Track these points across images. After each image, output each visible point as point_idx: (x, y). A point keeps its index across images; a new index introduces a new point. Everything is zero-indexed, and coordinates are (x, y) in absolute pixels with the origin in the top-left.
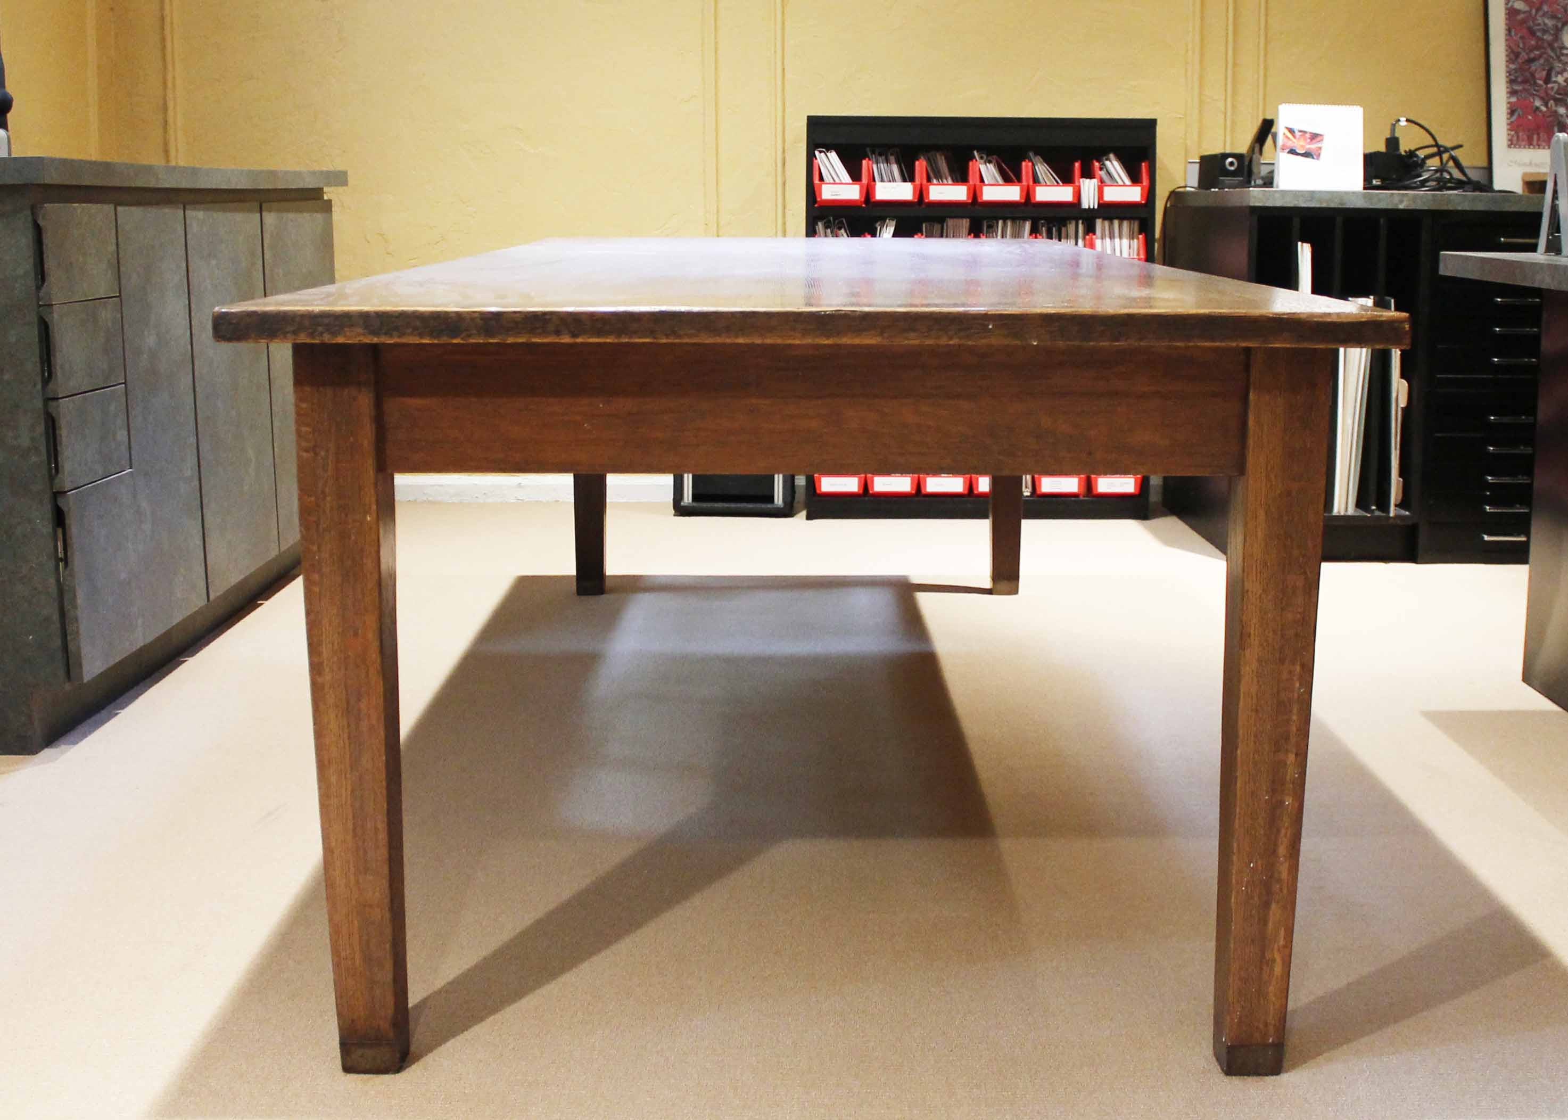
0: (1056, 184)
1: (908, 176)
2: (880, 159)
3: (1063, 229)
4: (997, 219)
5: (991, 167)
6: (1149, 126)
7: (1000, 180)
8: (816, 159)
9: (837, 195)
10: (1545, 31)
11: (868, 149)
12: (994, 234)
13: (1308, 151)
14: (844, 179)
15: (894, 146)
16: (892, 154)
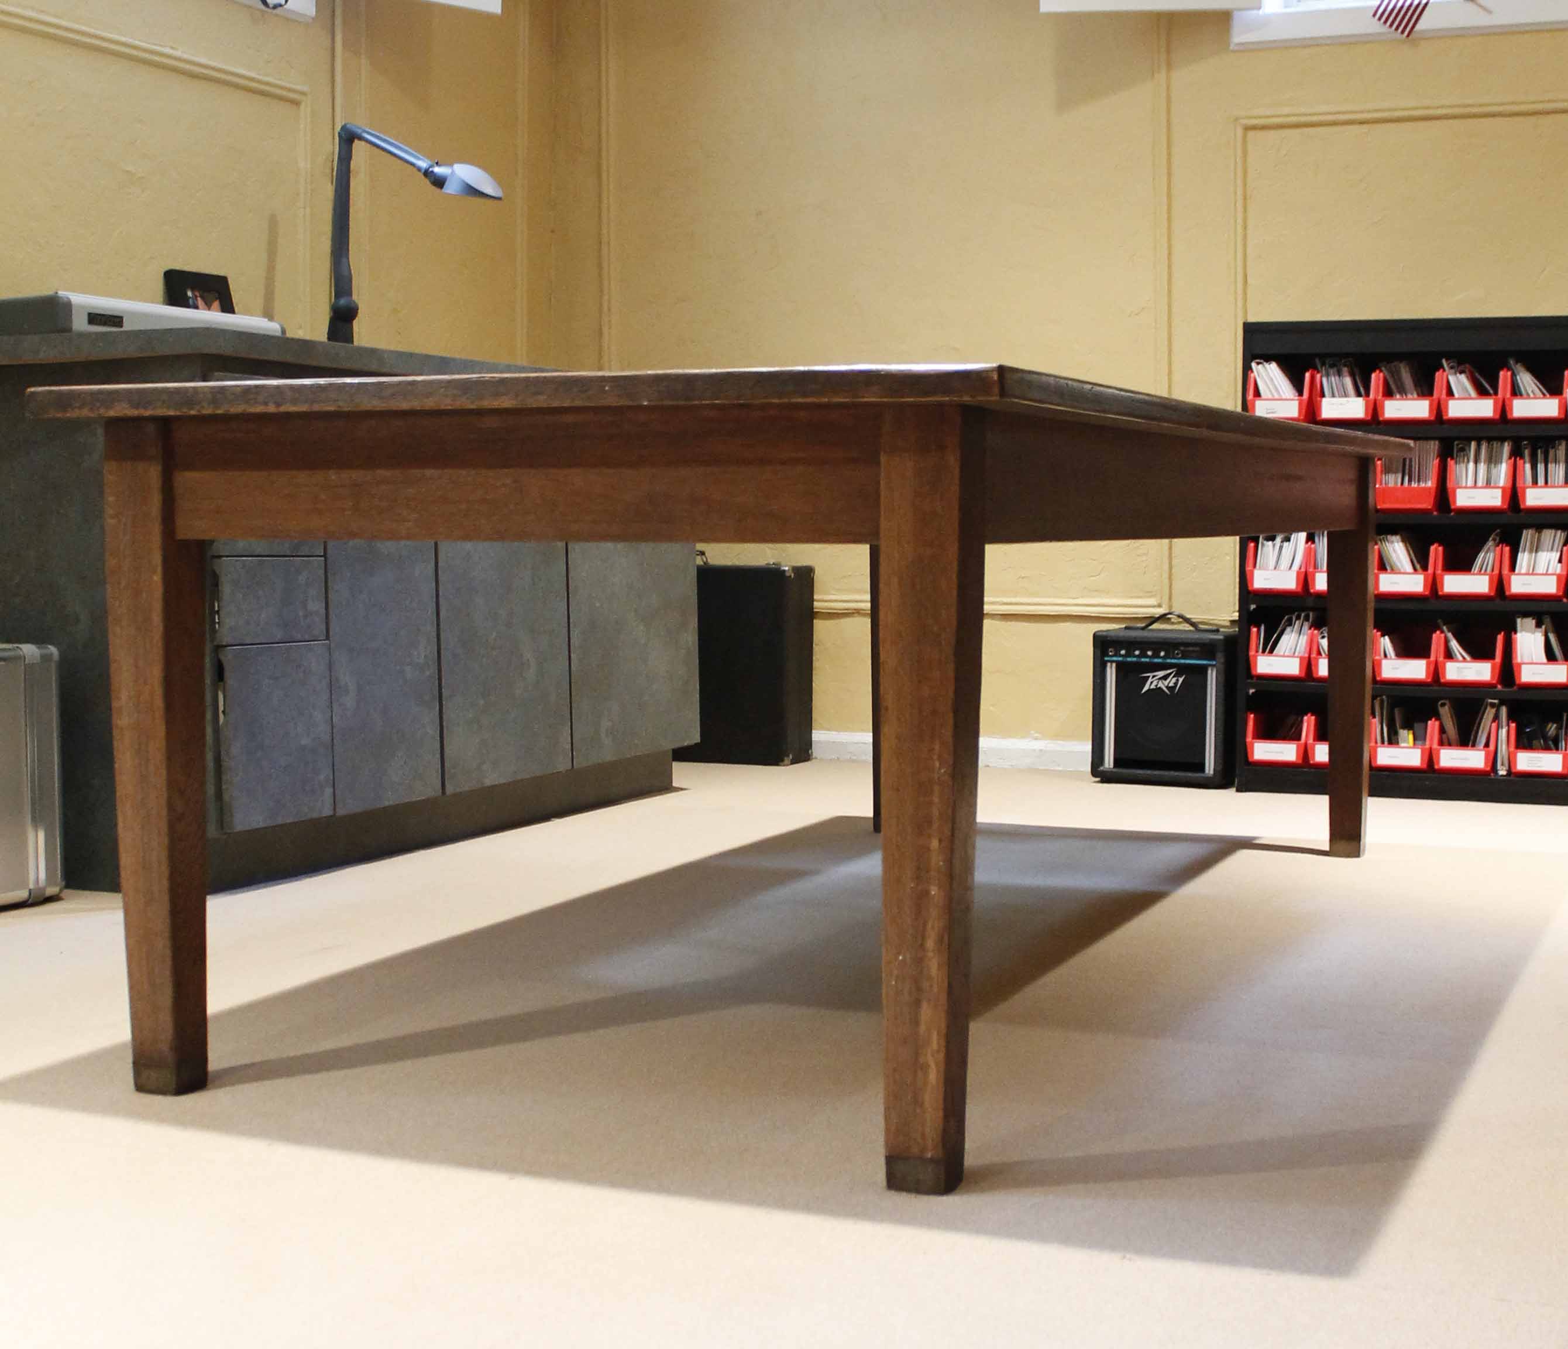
0: (1542, 396)
1: (1362, 388)
2: (1331, 371)
3: (1551, 452)
4: (1469, 440)
5: (1463, 378)
7: (1473, 393)
8: (1252, 372)
9: (1273, 413)
11: (1317, 361)
12: (1466, 458)
14: (1284, 393)
15: (1347, 355)
16: (1345, 366)
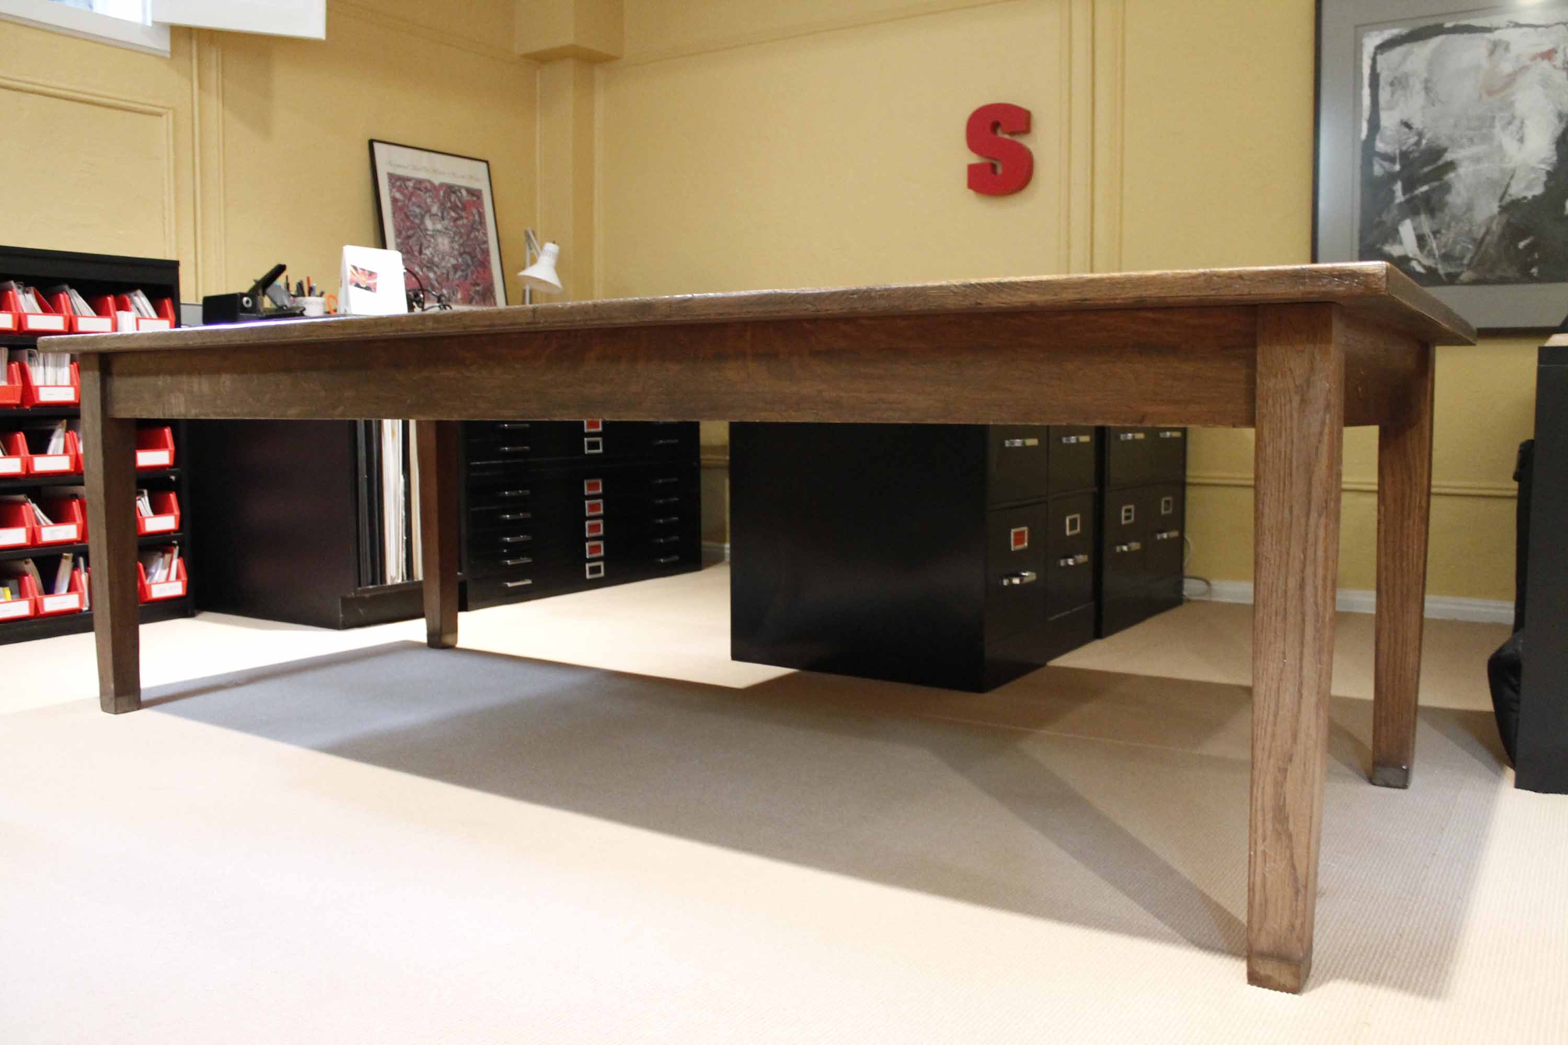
0: (92, 315)
5: (29, 296)
6: (173, 266)
7: (39, 310)
10: (415, 216)
13: (368, 286)
